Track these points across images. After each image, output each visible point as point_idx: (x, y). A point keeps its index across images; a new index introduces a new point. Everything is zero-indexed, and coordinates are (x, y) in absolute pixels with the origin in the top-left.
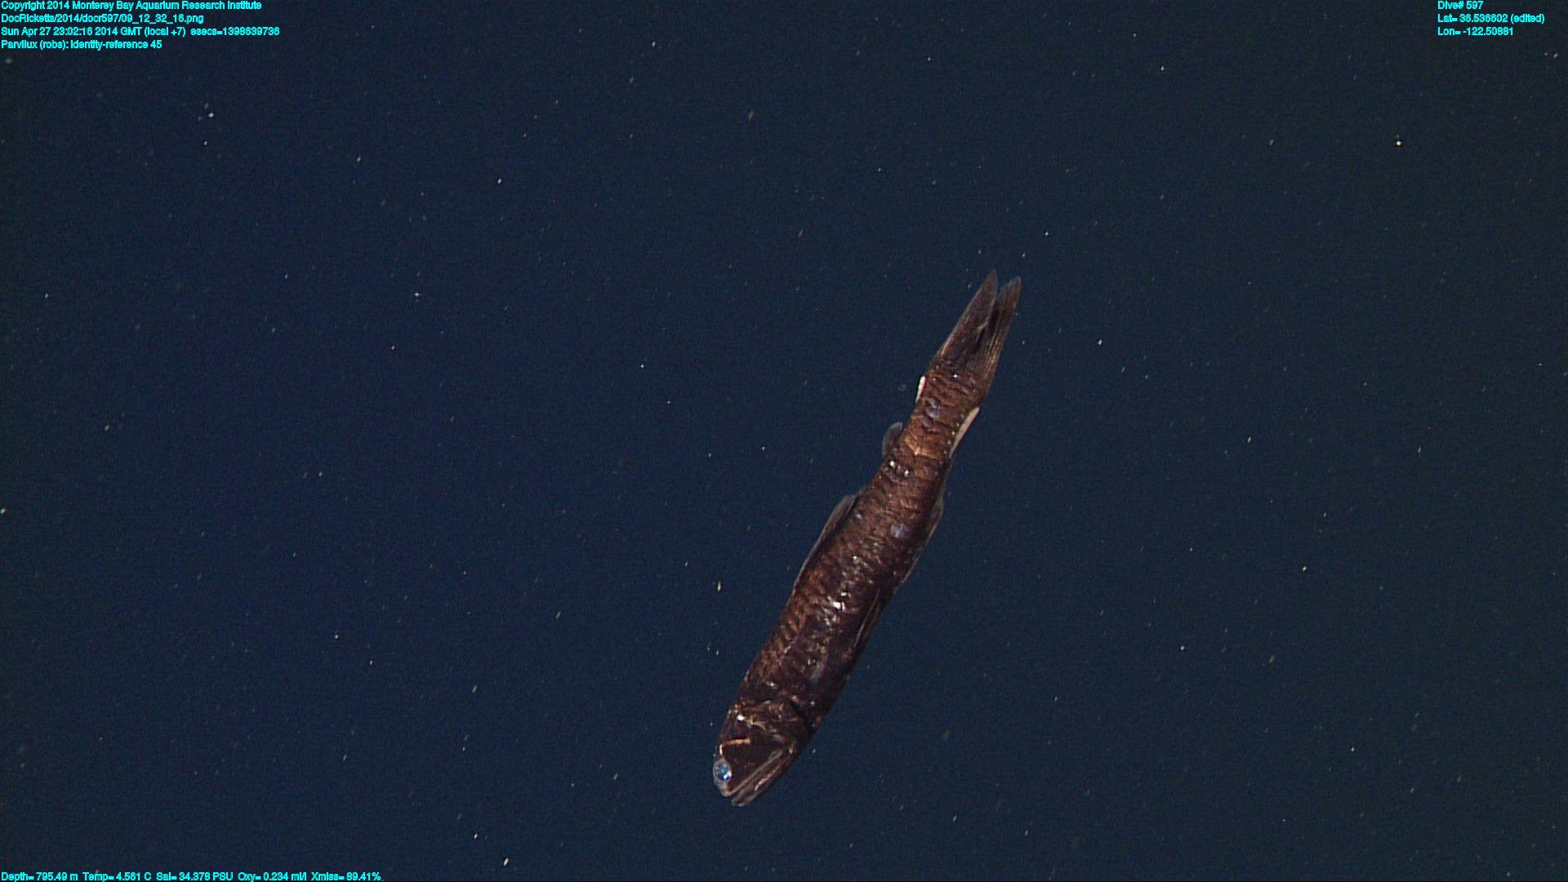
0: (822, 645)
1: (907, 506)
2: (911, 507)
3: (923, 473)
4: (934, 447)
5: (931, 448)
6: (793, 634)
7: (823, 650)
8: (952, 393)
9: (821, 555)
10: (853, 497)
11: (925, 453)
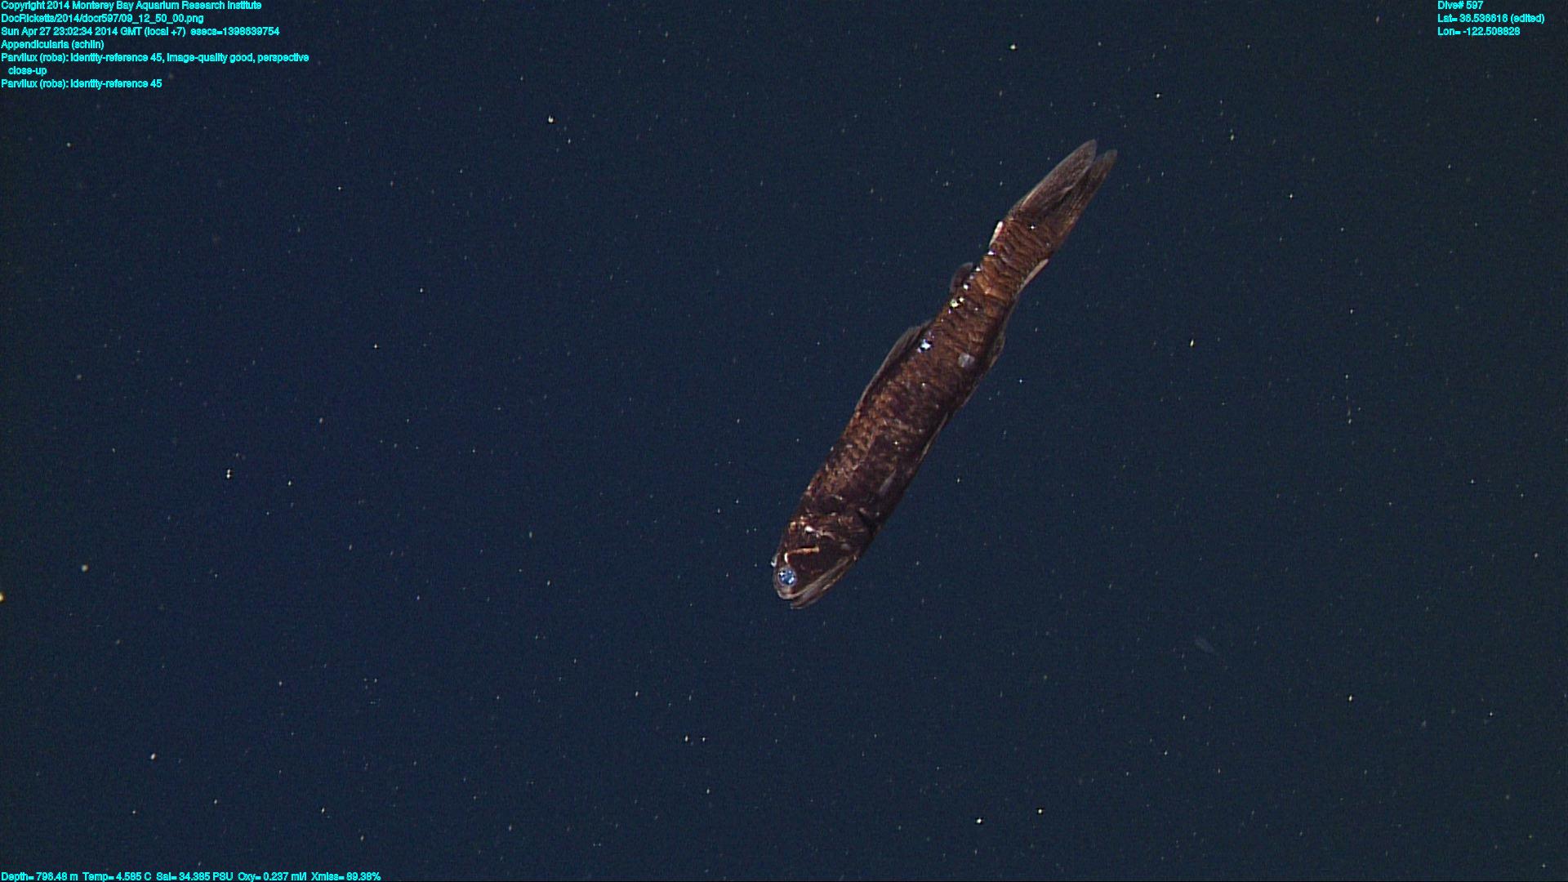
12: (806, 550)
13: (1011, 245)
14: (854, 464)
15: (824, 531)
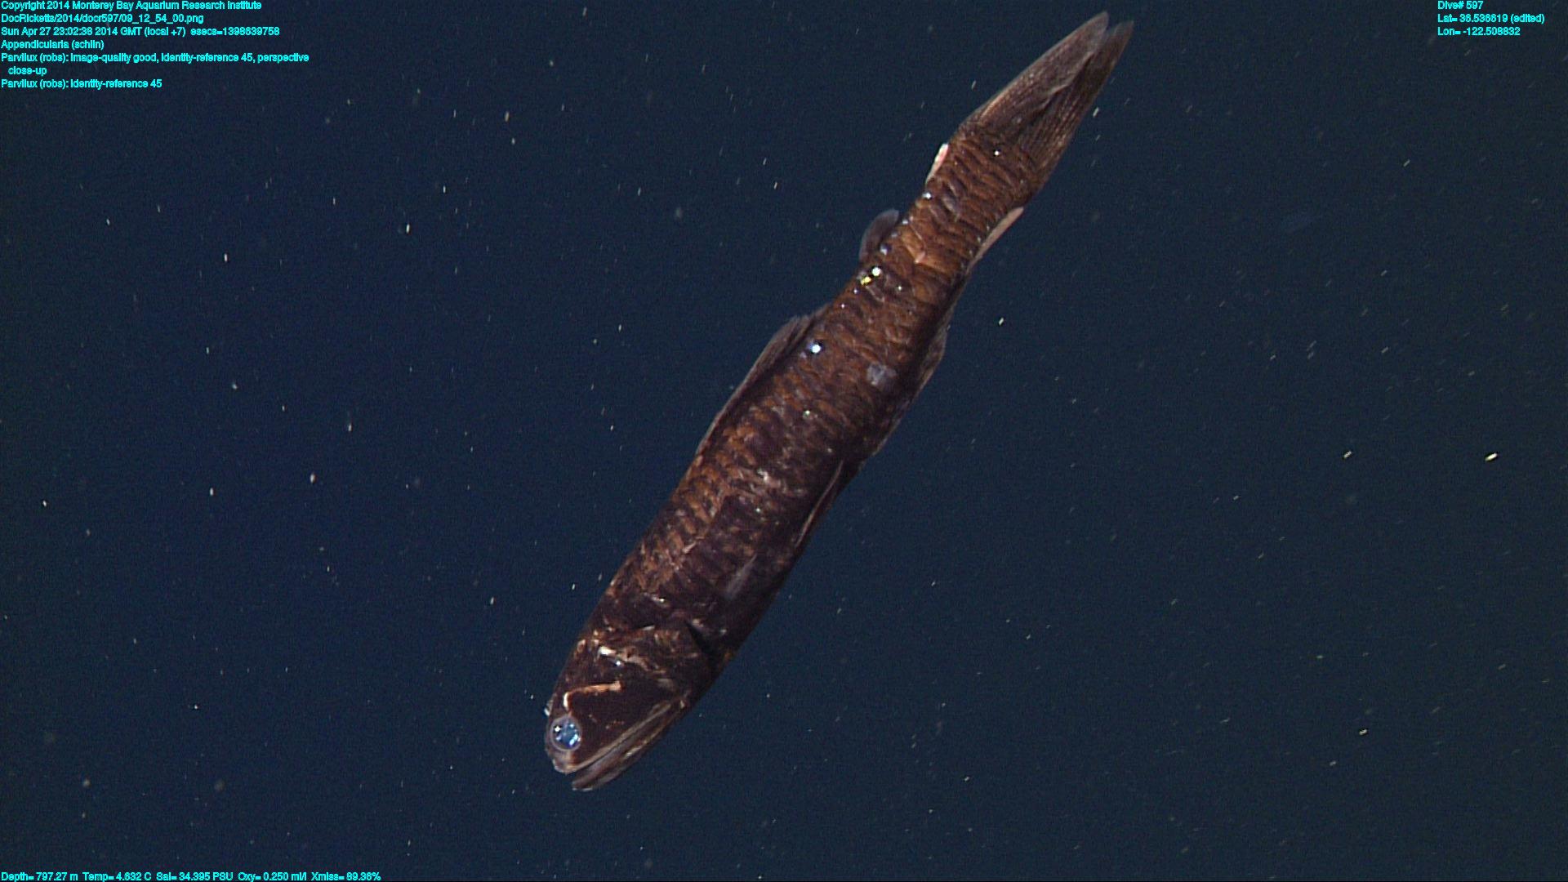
0: (748, 542)
1: (894, 339)
2: (900, 341)
3: (923, 293)
4: (946, 254)
5: (940, 255)
6: (699, 524)
7: (749, 551)
8: (985, 178)
9: (748, 406)
10: (806, 319)
11: (930, 262)
12: (600, 688)
13: (961, 183)
14: (686, 544)
15: (629, 656)
